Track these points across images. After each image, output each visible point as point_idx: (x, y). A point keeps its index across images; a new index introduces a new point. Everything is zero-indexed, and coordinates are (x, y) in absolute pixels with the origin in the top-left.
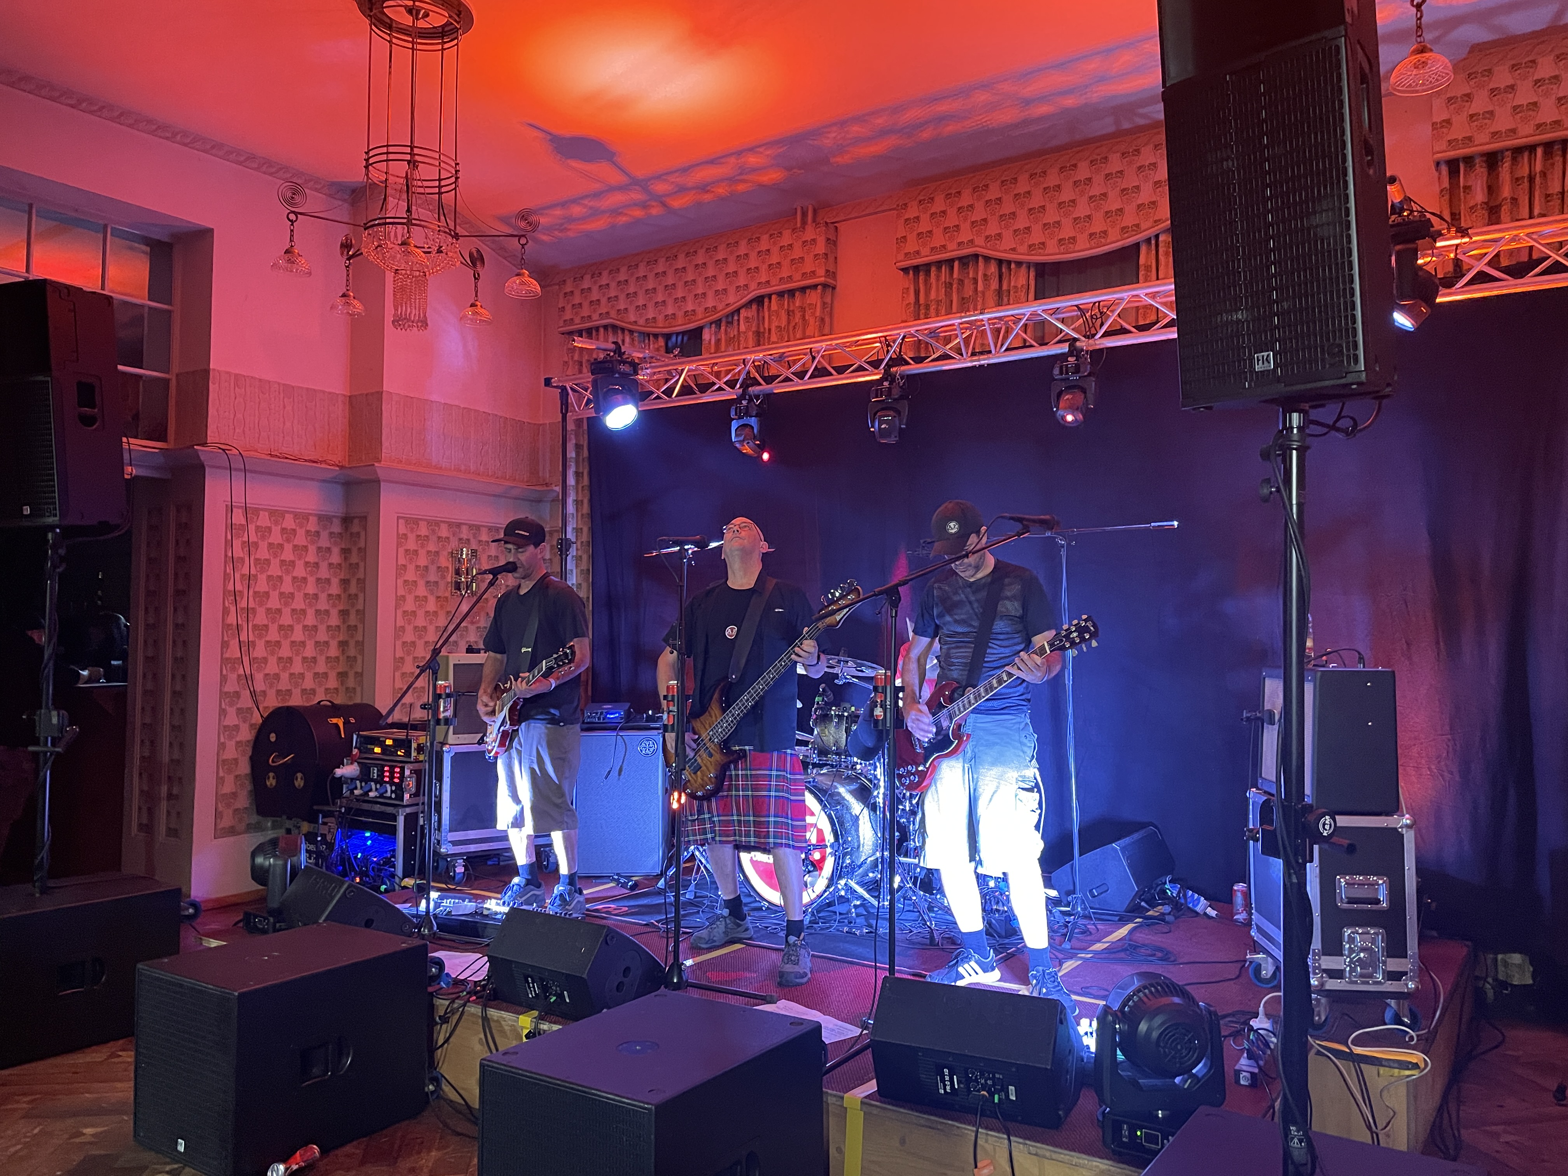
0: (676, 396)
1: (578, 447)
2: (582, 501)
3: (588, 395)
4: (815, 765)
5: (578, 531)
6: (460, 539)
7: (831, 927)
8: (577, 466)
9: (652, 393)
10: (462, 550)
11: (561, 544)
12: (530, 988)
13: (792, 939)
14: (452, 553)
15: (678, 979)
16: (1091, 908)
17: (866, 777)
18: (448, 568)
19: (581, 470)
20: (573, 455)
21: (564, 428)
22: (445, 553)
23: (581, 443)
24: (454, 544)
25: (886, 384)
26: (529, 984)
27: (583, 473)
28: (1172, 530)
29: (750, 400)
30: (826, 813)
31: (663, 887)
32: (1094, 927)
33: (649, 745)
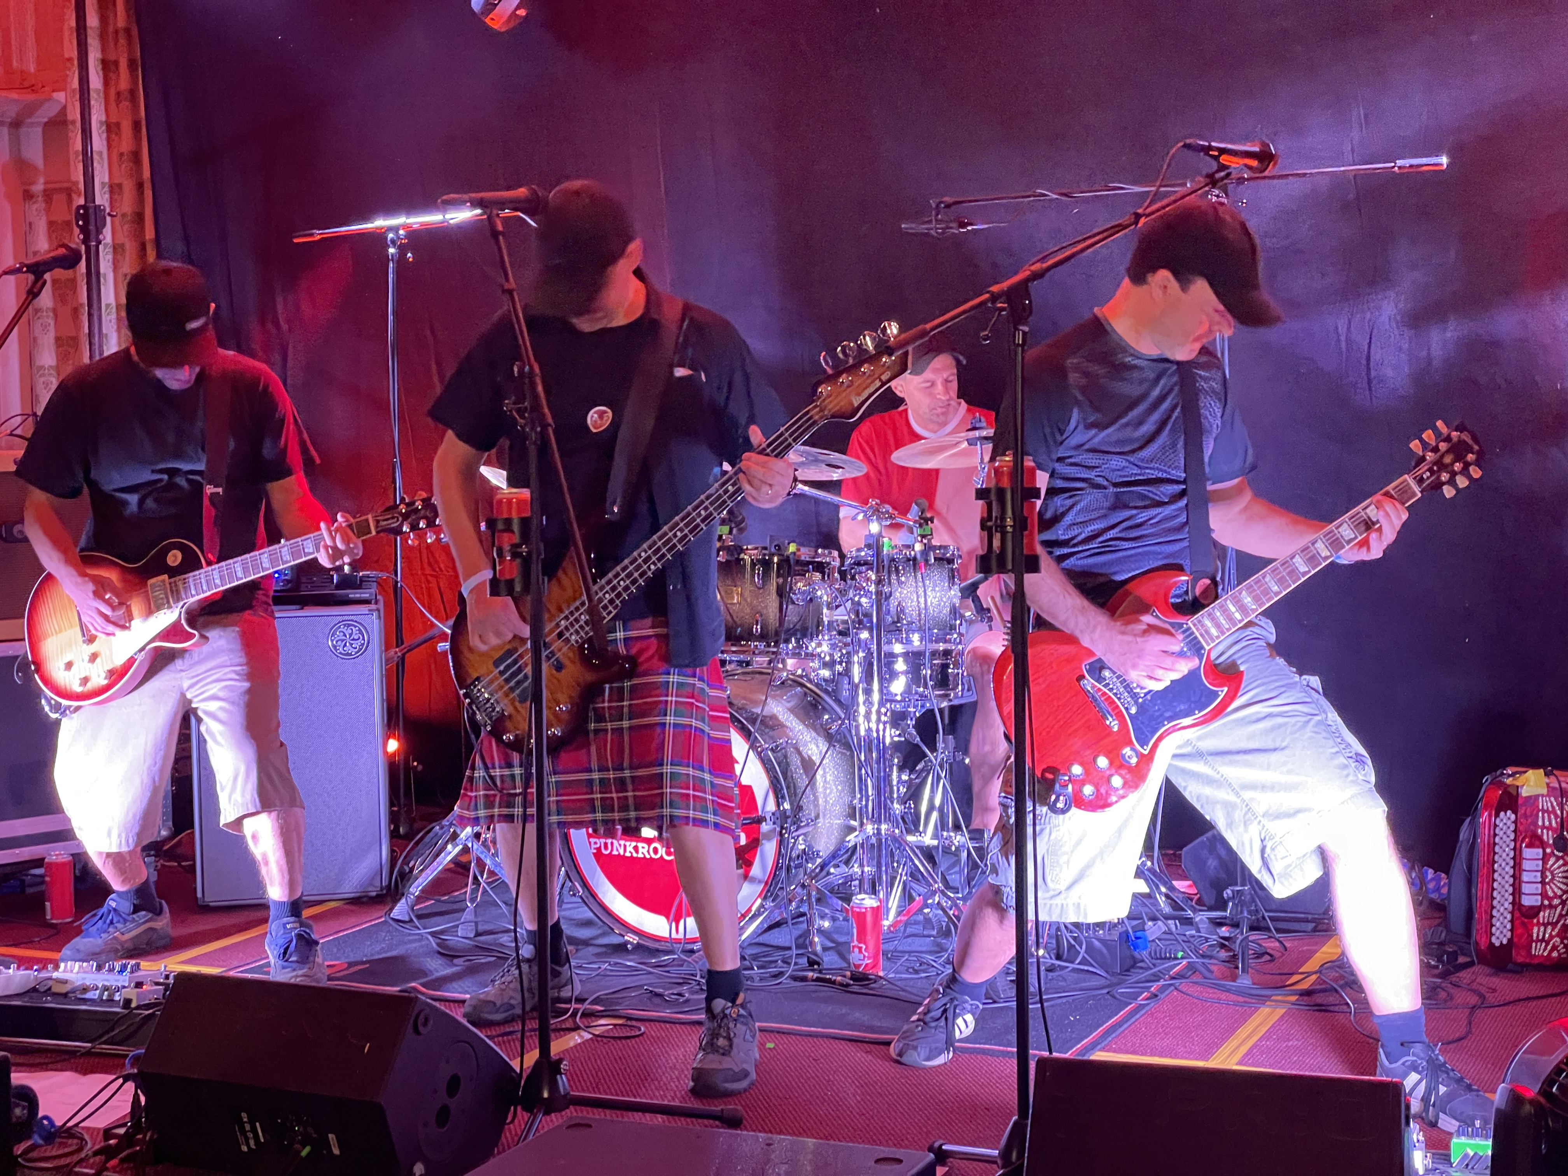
1: (104, 4)
2: (118, 125)
5: (114, 189)
7: (781, 974)
8: (104, 47)
11: (85, 217)
12: (243, 1132)
13: (719, 1004)
15: (550, 1093)
16: (1267, 911)
17: (810, 681)
19: (112, 57)
26: (241, 1124)
30: (759, 754)
31: (407, 918)
32: (1277, 944)
33: (351, 635)
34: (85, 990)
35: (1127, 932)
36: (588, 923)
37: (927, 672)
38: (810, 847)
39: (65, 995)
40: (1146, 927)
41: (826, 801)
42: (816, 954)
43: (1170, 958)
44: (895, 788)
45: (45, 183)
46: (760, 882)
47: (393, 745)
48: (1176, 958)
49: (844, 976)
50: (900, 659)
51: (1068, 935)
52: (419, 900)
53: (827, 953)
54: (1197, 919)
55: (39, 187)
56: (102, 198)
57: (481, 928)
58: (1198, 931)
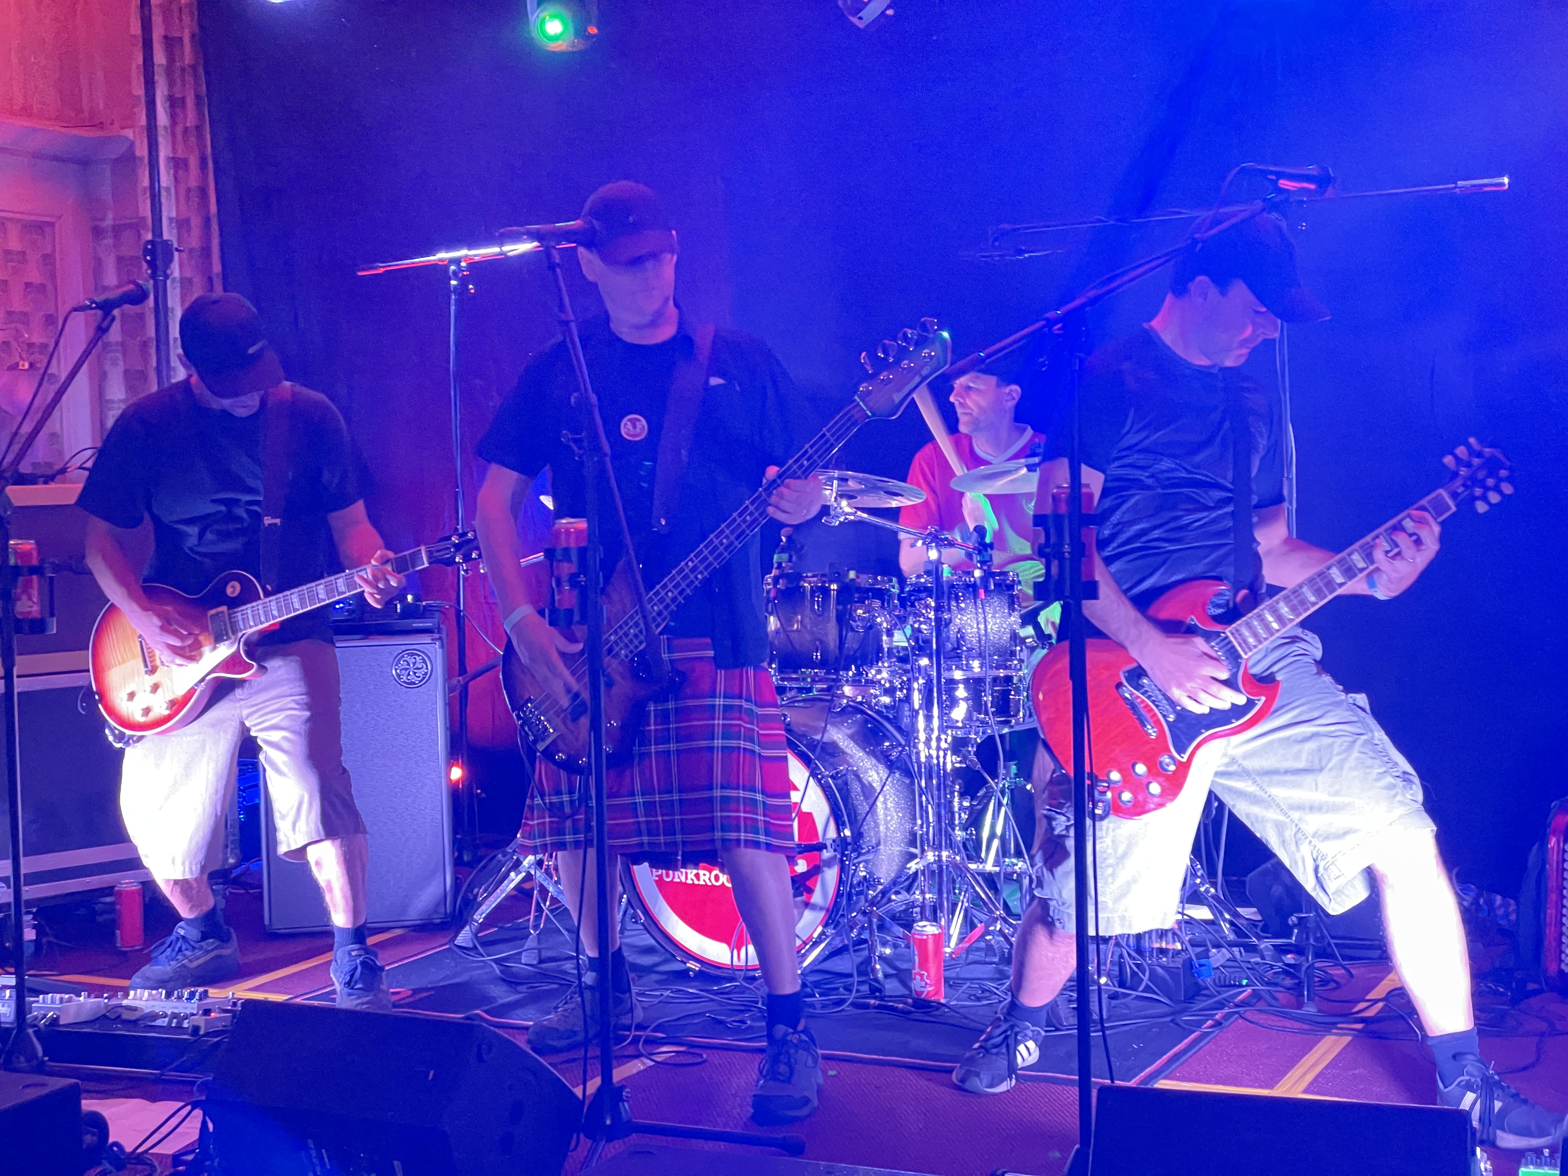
1: (170, 43)
2: (185, 162)
5: (182, 224)
7: (841, 1002)
8: (171, 84)
11: (152, 253)
13: (781, 1029)
15: (612, 1120)
16: (1333, 937)
17: (870, 708)
19: (179, 94)
27: (183, 99)
28: (1498, 195)
30: (819, 781)
31: (470, 945)
32: (1343, 971)
33: (414, 664)
34: (155, 1016)
35: (1191, 959)
36: (649, 950)
37: (988, 699)
38: (871, 873)
39: (135, 1022)
40: (1211, 954)
41: (887, 828)
42: (876, 980)
43: (1235, 986)
44: (957, 816)
45: (114, 219)
46: (821, 909)
47: (456, 773)
48: (1241, 986)
49: (905, 1003)
50: (961, 686)
51: (1131, 962)
52: (483, 926)
53: (888, 981)
54: (1262, 946)
55: (109, 221)
56: (168, 234)
57: (545, 954)
58: (1263, 958)
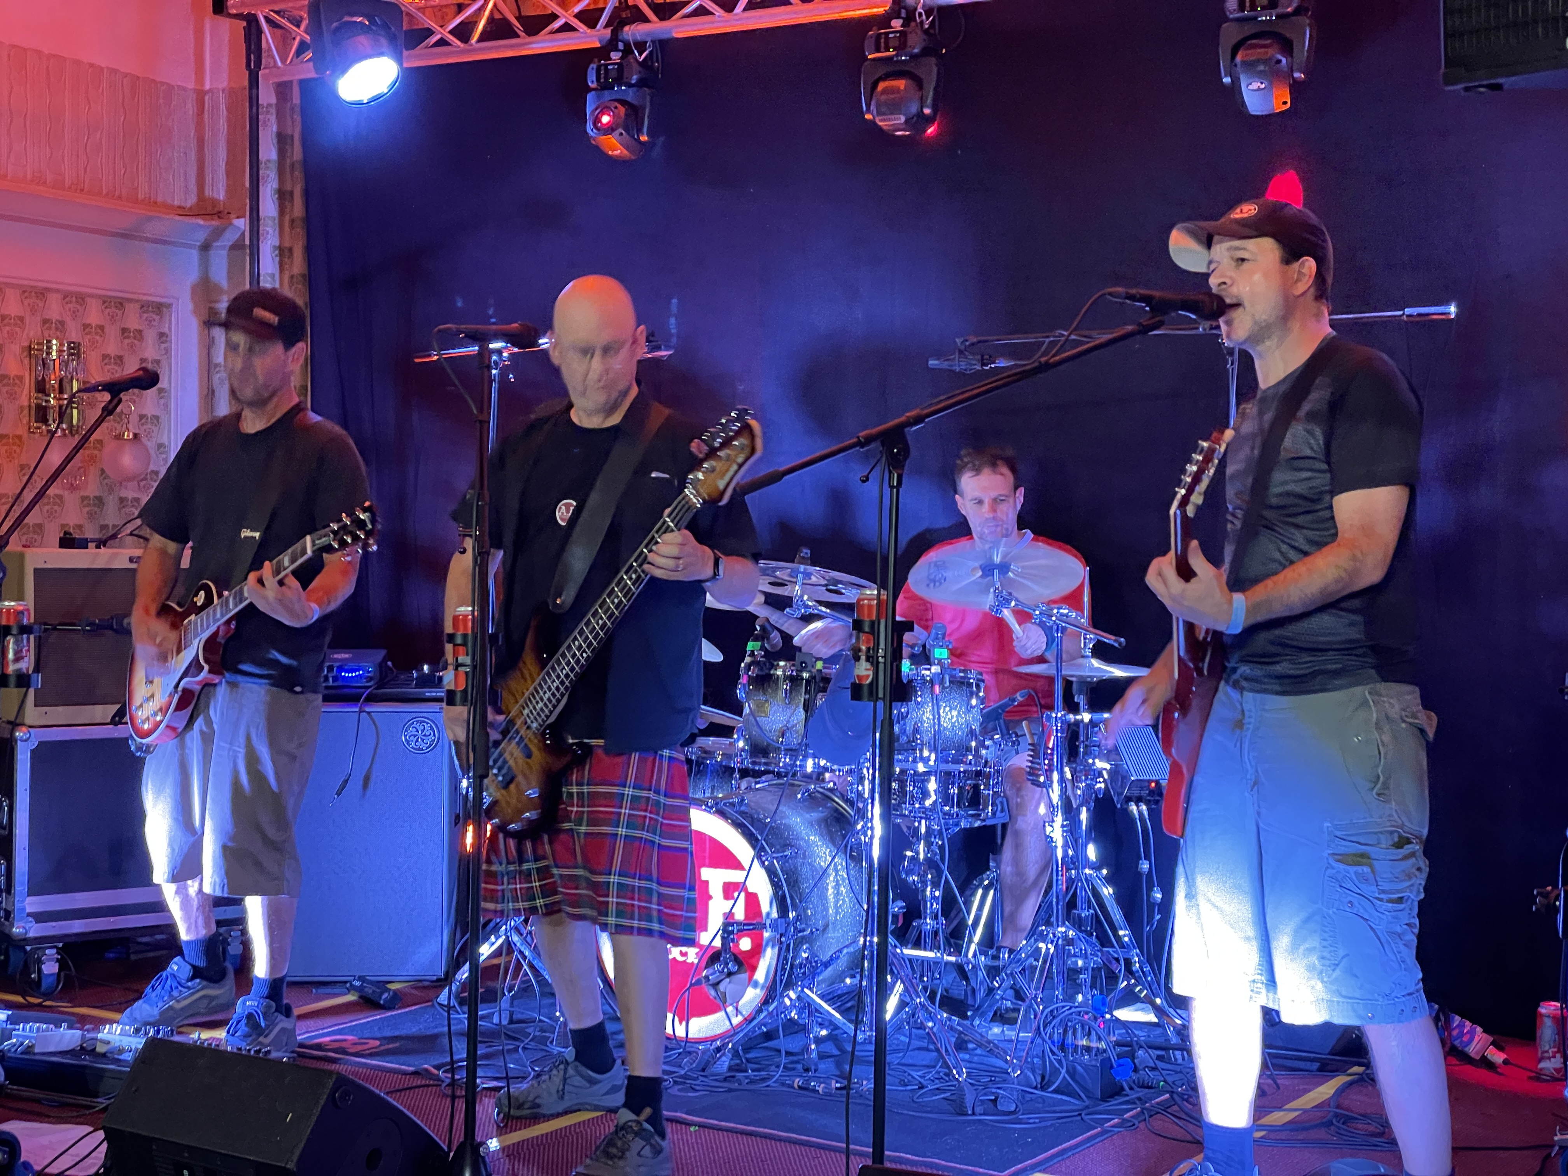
0: (480, 40)
1: (282, 140)
2: (290, 250)
3: (301, 34)
4: (745, 773)
6: (45, 321)
8: (281, 179)
9: (429, 32)
10: (49, 342)
14: (30, 349)
18: (21, 378)
19: (288, 187)
20: (274, 155)
21: (254, 101)
22: (16, 348)
23: (289, 132)
24: (33, 331)
25: (897, 24)
27: (292, 193)
28: (1445, 324)
29: (627, 51)
31: (449, 1003)
33: (423, 731)
35: (1112, 1059)
37: (954, 791)
39: (103, 1055)
42: (809, 1060)
43: (1151, 1087)
46: (763, 986)
48: (1157, 1088)
50: (933, 779)
51: (1052, 1057)
53: (824, 1061)
